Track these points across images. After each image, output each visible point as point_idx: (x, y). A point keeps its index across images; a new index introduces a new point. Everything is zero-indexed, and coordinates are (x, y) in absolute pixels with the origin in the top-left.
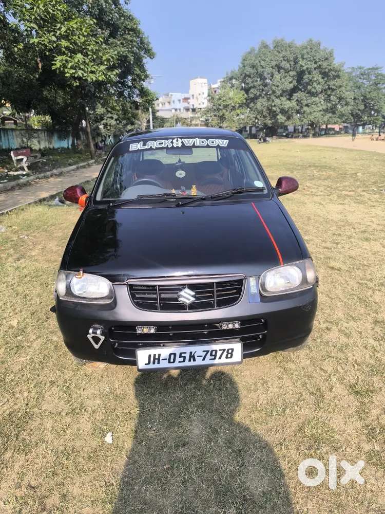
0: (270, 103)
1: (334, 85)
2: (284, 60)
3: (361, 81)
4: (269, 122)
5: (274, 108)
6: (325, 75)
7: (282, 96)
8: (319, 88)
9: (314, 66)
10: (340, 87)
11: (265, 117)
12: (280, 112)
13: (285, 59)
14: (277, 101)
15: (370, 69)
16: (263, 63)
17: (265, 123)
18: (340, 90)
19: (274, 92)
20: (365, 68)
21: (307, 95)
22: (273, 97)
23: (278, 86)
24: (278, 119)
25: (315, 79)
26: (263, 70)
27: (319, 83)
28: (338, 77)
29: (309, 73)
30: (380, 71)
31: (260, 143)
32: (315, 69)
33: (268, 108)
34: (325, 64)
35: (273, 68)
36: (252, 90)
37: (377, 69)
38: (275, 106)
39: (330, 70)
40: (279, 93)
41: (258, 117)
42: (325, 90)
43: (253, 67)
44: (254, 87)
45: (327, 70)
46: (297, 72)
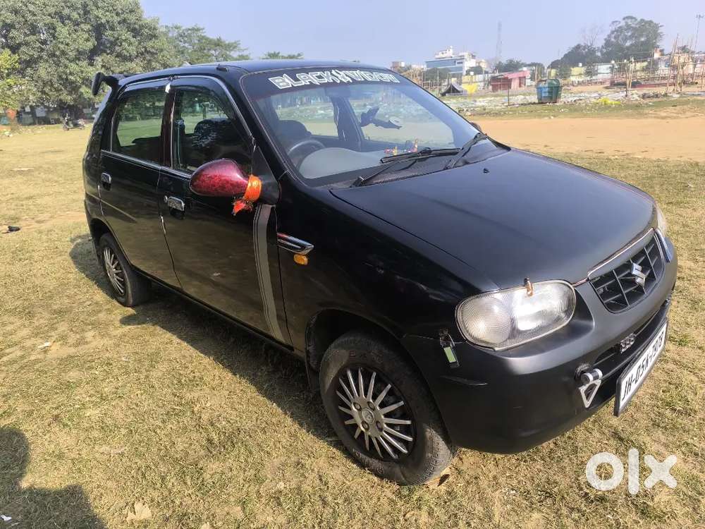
0: (61, 69)
1: (153, 47)
2: (67, 6)
3: (182, 44)
4: (68, 99)
5: (72, 78)
6: (136, 32)
7: (79, 60)
8: (132, 50)
9: (116, 19)
10: (162, 50)
11: (57, 90)
12: (83, 83)
13: (68, 4)
14: (73, 67)
15: (189, 29)
16: (31, 8)
17: (61, 100)
18: (162, 54)
19: (63, 53)
20: (184, 28)
21: (117, 59)
22: (63, 60)
23: (67, 45)
24: (82, 93)
25: (123, 38)
26: (35, 18)
27: (130, 44)
28: (155, 36)
29: (112, 29)
30: (203, 33)
31: (68, 129)
32: (119, 23)
33: (60, 76)
34: (132, 18)
35: (52, 18)
36: (23, 49)
37: (198, 30)
38: (71, 74)
39: (142, 27)
40: (72, 54)
41: (46, 90)
42: (142, 54)
43: (16, 12)
44: (27, 44)
45: (137, 26)
46: (92, 25)
